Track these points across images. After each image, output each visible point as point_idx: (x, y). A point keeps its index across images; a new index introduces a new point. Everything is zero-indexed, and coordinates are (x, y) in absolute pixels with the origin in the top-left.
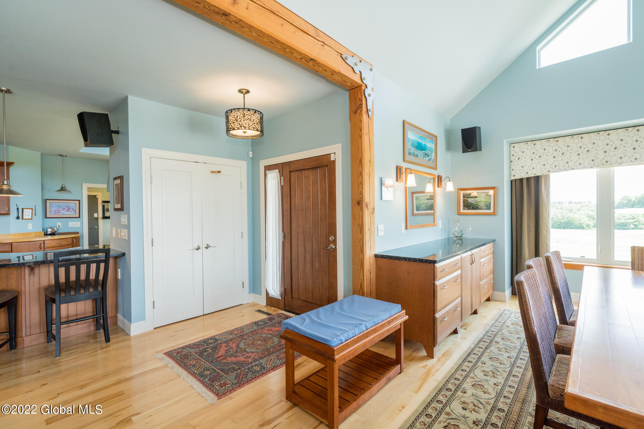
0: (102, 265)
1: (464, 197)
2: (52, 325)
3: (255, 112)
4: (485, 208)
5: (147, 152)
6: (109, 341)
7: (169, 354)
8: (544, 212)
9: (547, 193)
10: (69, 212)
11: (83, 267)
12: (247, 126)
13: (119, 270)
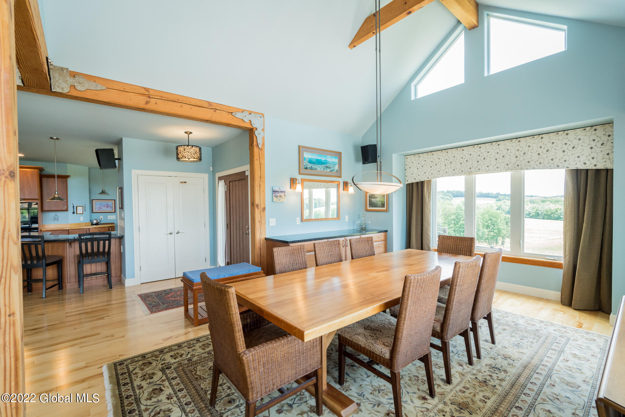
0: (107, 242)
1: (370, 197)
2: (83, 277)
3: (192, 147)
4: (381, 206)
5: (135, 173)
6: (111, 288)
7: (140, 296)
8: (426, 210)
9: (429, 195)
10: (108, 209)
11: (95, 243)
12: (187, 156)
13: (122, 246)
